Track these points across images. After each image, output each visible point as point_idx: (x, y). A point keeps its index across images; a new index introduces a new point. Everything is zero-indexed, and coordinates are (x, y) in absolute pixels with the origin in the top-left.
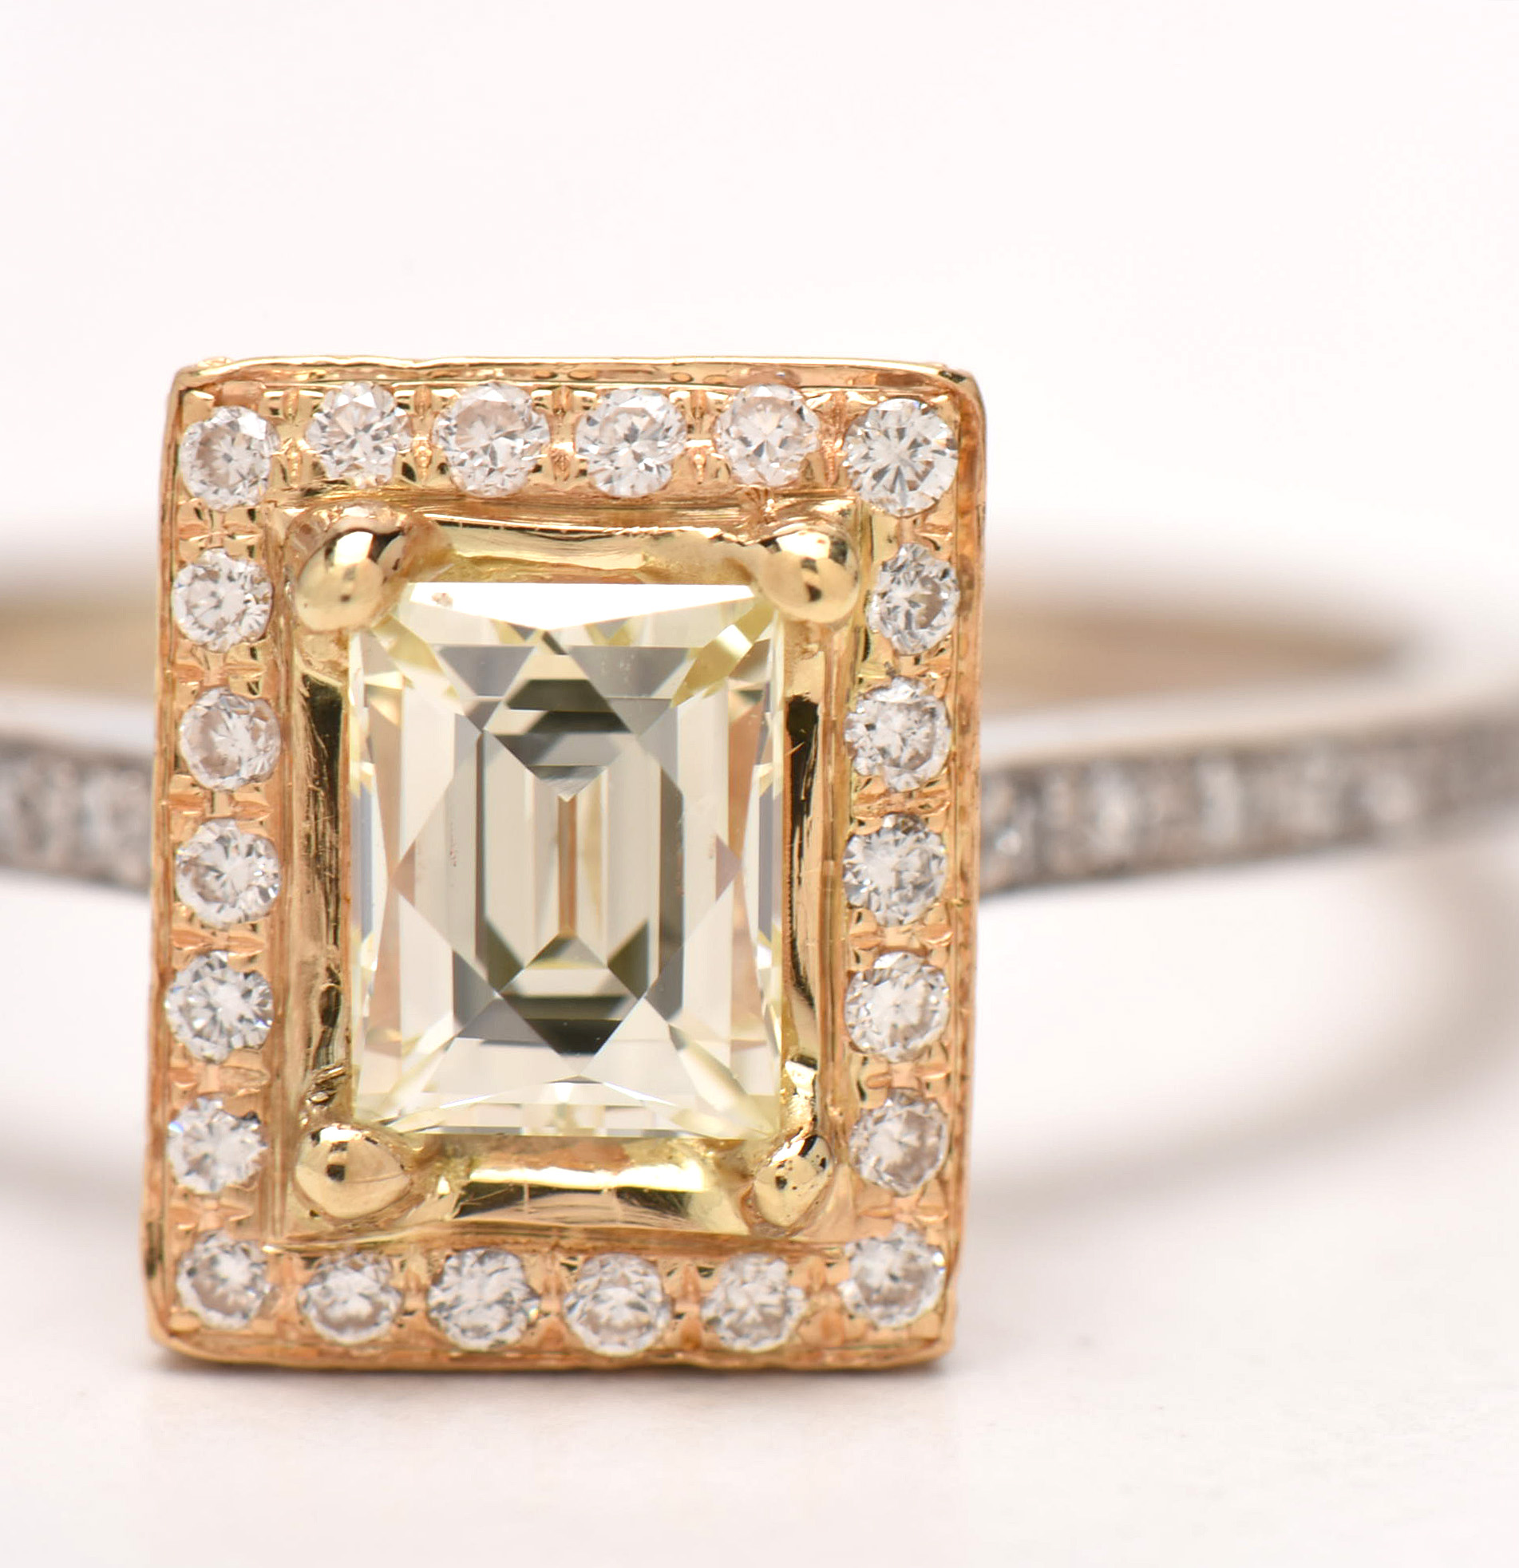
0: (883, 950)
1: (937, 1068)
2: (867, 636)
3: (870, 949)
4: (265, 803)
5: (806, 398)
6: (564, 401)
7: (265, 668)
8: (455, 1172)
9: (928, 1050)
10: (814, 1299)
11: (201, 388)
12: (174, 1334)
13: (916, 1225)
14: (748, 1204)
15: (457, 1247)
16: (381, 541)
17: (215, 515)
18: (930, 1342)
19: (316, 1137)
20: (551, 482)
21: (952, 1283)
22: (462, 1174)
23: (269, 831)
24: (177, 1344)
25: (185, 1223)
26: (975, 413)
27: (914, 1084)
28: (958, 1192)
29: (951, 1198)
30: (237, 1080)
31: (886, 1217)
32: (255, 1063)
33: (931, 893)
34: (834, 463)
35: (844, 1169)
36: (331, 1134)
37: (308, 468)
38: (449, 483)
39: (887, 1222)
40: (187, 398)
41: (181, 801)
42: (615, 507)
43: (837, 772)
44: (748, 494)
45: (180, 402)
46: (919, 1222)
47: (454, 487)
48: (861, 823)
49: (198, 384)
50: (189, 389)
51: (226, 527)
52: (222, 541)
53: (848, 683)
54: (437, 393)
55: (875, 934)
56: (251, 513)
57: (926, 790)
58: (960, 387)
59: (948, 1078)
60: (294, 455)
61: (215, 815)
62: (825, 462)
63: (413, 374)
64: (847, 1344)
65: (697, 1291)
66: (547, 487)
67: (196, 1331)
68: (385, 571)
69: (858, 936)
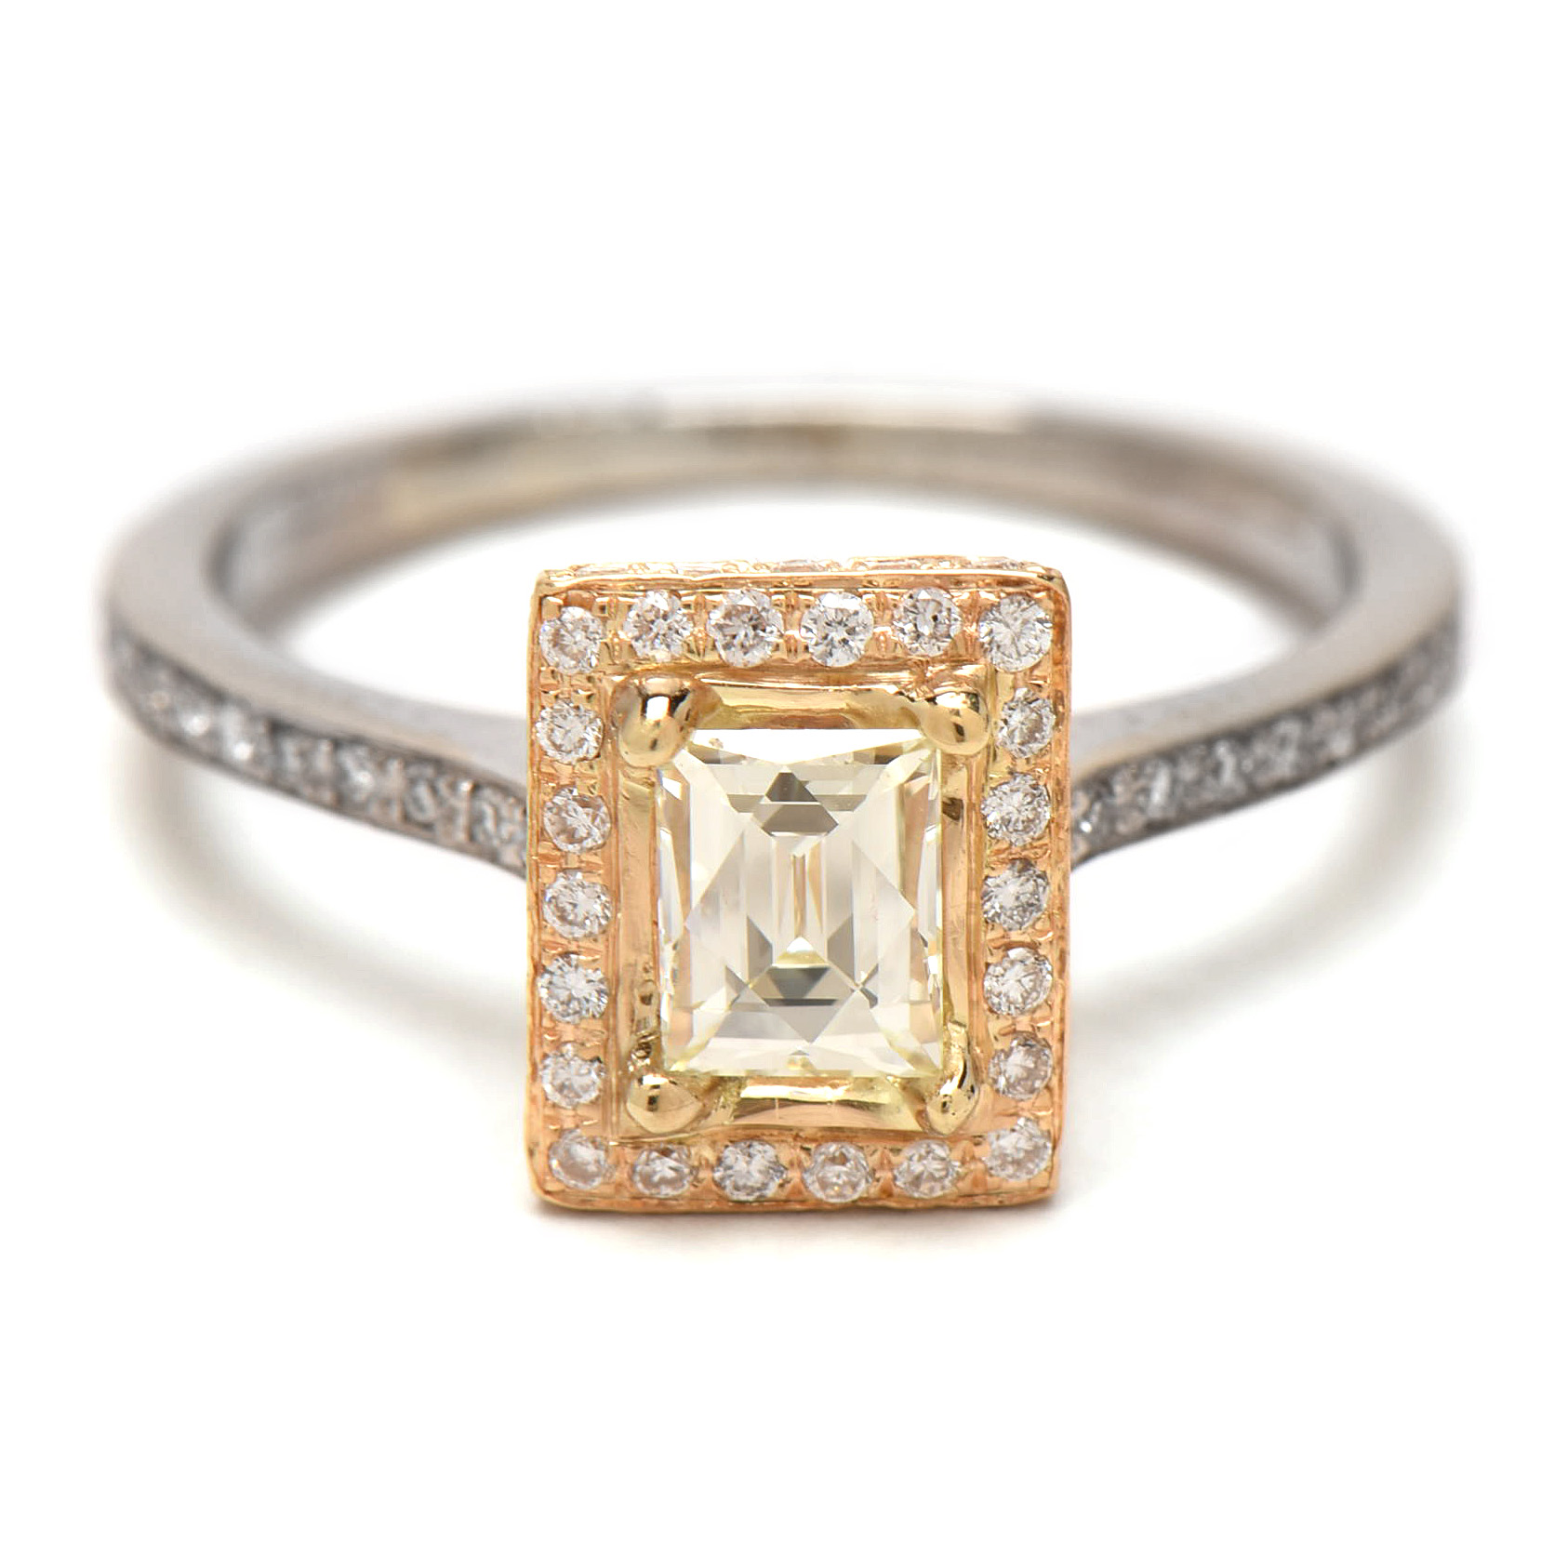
0: (1009, 946)
1: (1045, 1019)
2: (995, 751)
3: (999, 948)
4: (601, 863)
5: (953, 597)
6: (793, 602)
7: (599, 777)
8: (730, 1092)
9: (1039, 1007)
10: (967, 1166)
11: (554, 595)
12: (548, 1193)
13: (1032, 1117)
14: (921, 1115)
15: (733, 1139)
16: (675, 701)
17: (565, 677)
18: (1043, 1189)
19: (640, 1081)
20: (785, 657)
21: (1057, 1152)
22: (735, 1094)
23: (604, 880)
24: (549, 1198)
25: (554, 1125)
26: (1063, 601)
27: (1030, 1029)
28: (1061, 1096)
29: (1056, 1099)
30: (586, 1036)
31: (1012, 1115)
32: (597, 1026)
33: (1039, 909)
34: (971, 640)
35: (986, 1088)
36: (650, 1080)
37: (626, 648)
38: (717, 658)
39: (1015, 1118)
40: (544, 602)
41: (546, 858)
42: (827, 671)
43: (976, 836)
44: (915, 663)
45: (541, 604)
46: (1033, 1115)
47: (721, 662)
48: (993, 869)
49: (551, 593)
50: (546, 596)
51: (572, 686)
52: (569, 694)
53: (984, 781)
54: (708, 598)
55: (1003, 937)
56: (590, 679)
57: (1035, 844)
58: (1054, 585)
59: (1052, 1024)
60: (616, 640)
61: (569, 866)
62: (965, 639)
63: (694, 587)
64: (987, 1194)
65: (889, 1162)
66: (783, 660)
67: (563, 1191)
68: (679, 722)
69: (993, 940)
